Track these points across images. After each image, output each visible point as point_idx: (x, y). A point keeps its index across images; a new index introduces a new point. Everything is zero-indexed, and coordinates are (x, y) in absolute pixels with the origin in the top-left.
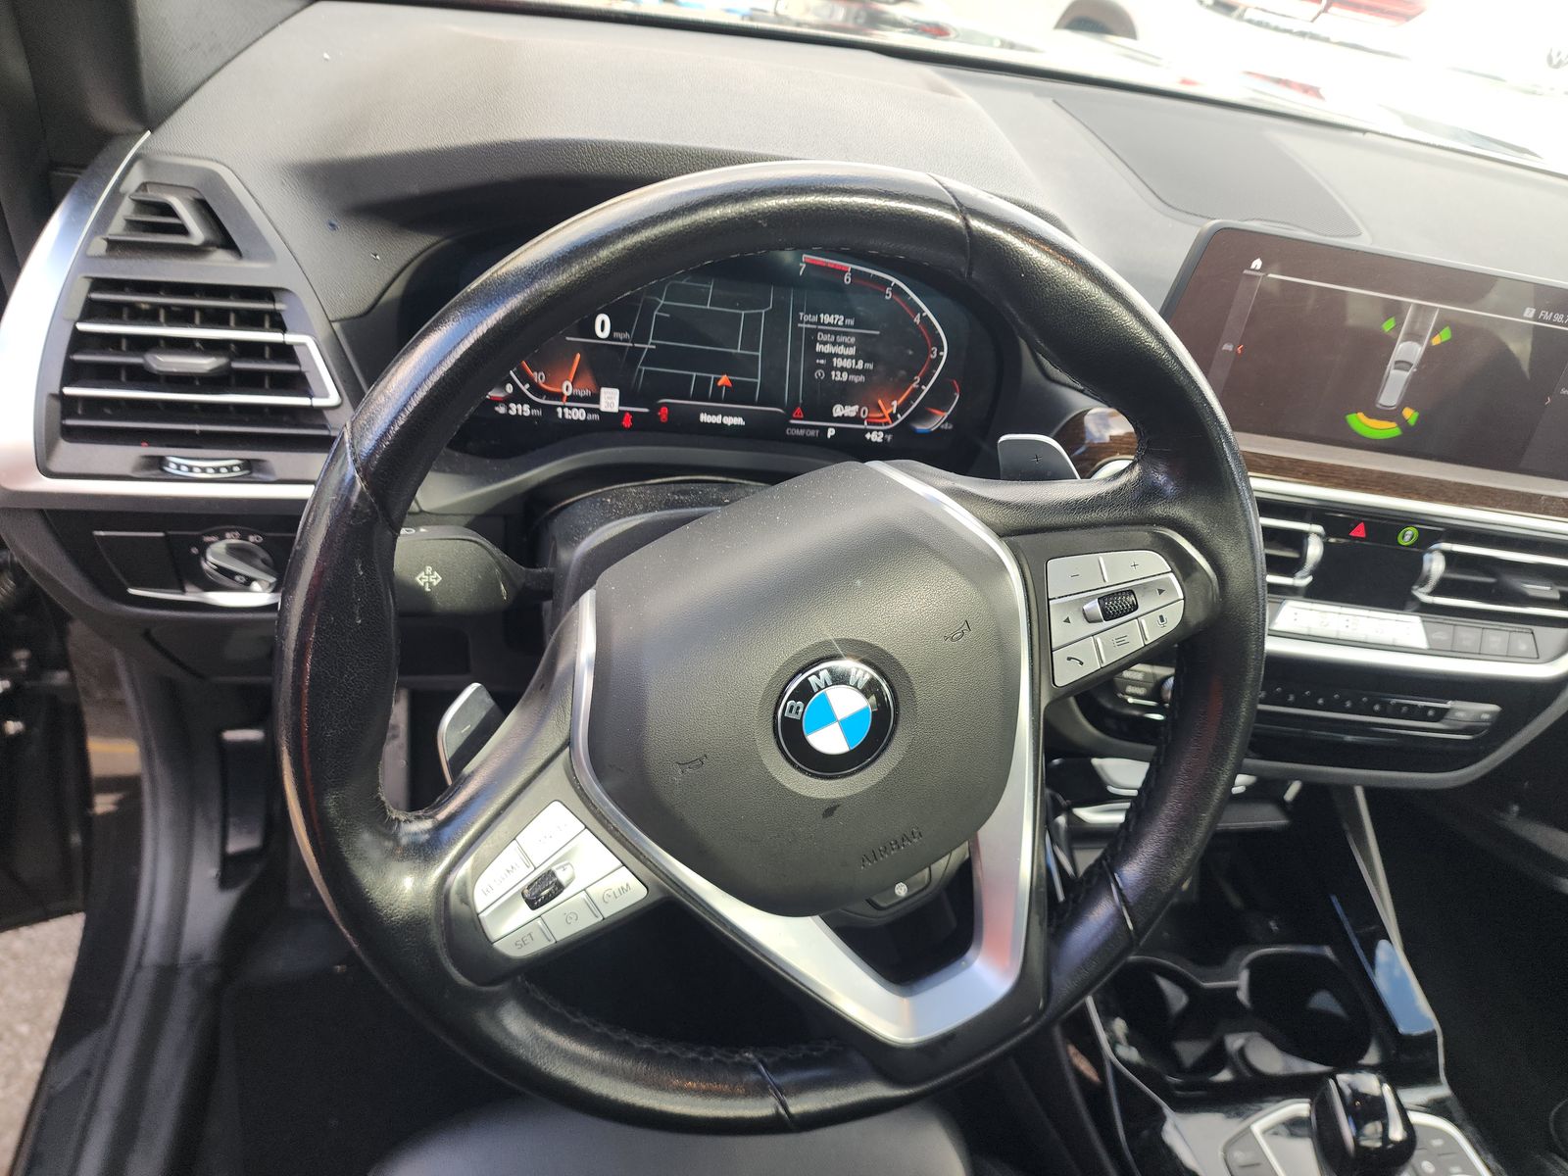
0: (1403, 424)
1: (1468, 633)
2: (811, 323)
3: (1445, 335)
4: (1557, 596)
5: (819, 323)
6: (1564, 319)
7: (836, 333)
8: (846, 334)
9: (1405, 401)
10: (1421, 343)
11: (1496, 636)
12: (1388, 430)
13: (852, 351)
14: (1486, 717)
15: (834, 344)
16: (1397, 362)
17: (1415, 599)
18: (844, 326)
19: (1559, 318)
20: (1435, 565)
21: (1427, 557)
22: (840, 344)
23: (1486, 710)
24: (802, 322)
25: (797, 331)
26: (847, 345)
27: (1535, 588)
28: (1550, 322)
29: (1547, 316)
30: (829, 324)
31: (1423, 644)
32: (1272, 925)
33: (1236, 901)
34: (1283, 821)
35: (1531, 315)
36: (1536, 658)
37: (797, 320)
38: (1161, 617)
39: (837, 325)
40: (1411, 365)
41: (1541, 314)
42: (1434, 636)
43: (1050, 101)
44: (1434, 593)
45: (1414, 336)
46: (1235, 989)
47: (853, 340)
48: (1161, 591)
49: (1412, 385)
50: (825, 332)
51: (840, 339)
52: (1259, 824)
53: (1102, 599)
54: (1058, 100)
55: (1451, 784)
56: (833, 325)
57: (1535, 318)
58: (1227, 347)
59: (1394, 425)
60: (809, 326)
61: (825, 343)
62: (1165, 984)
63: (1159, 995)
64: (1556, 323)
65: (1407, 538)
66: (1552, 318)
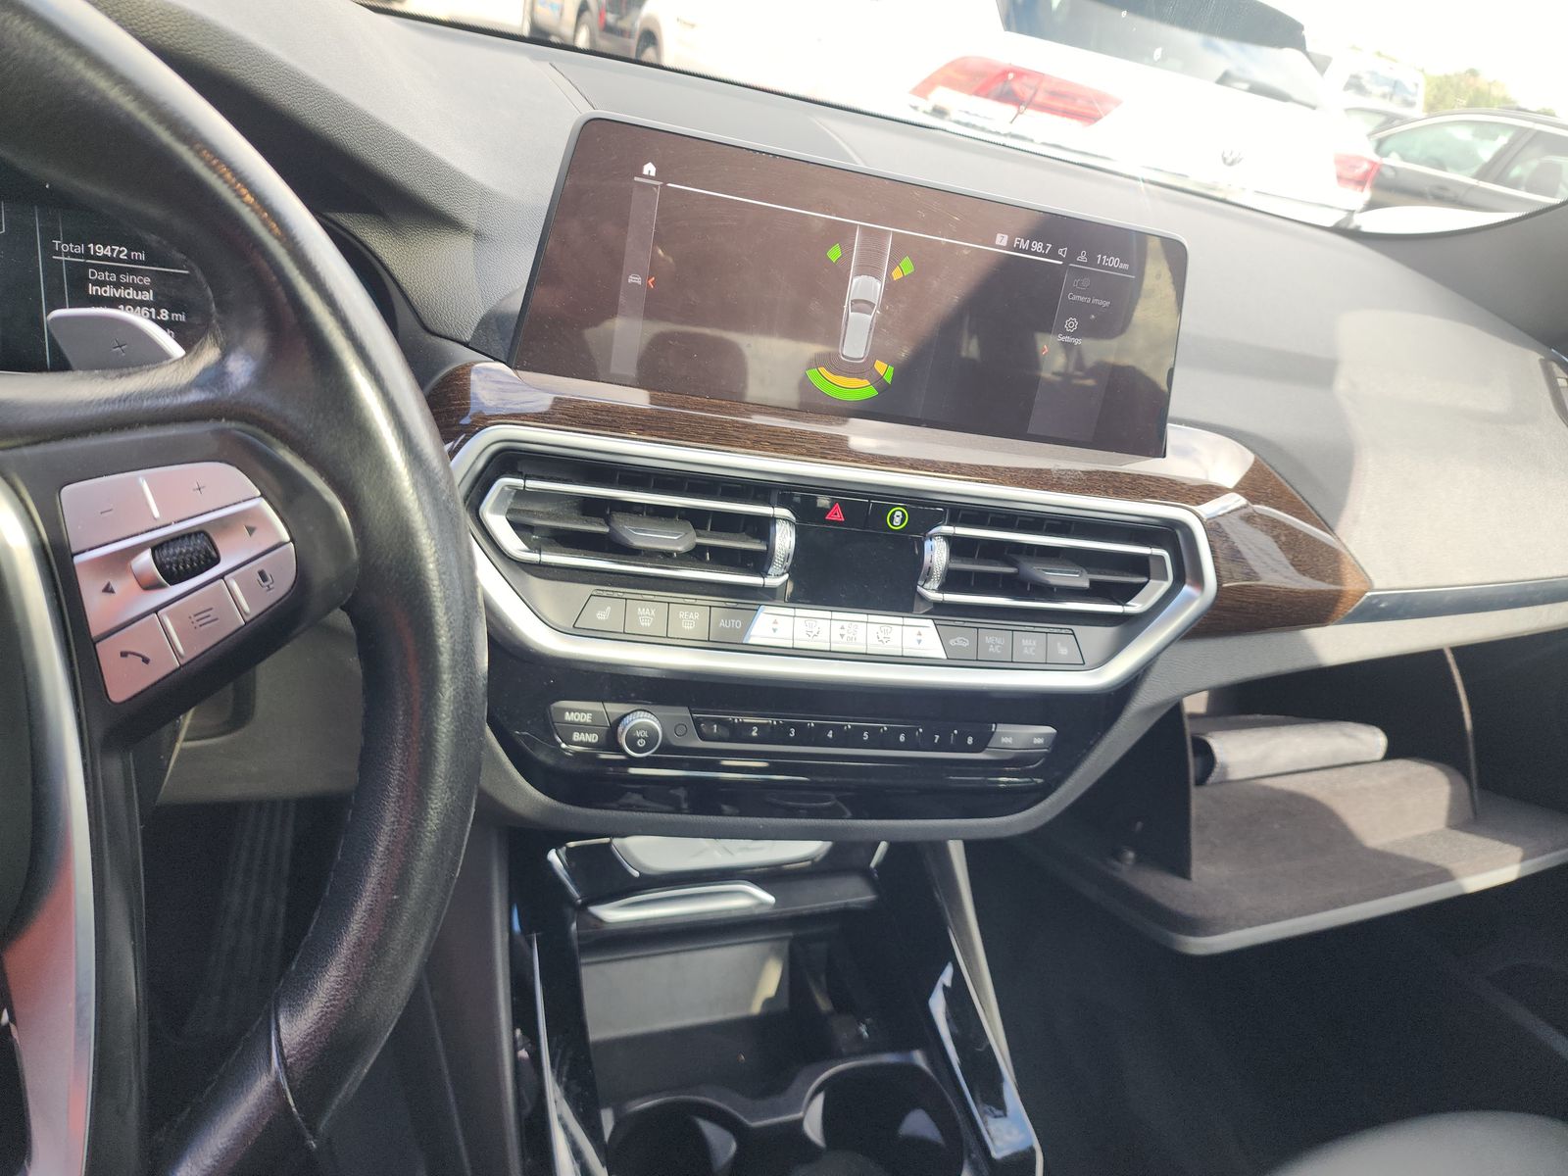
0: (877, 380)
1: (994, 639)
2: (74, 255)
3: (907, 267)
4: (1086, 584)
5: (87, 255)
6: (1045, 248)
7: (118, 271)
8: (132, 272)
9: (874, 354)
10: (878, 277)
11: (1030, 641)
12: (861, 390)
13: (148, 296)
14: (1039, 741)
15: (117, 285)
16: (855, 301)
17: (923, 598)
18: (130, 261)
19: (1038, 246)
20: (937, 554)
21: (927, 544)
22: (127, 286)
23: (1038, 735)
24: (59, 253)
25: (52, 268)
26: (138, 288)
27: (1058, 577)
28: (1028, 252)
29: (1024, 245)
30: (105, 258)
31: (939, 653)
32: (863, 1029)
33: (824, 1004)
34: (869, 897)
35: (1004, 243)
36: (1081, 666)
37: (49, 250)
38: (262, 574)
39: (119, 261)
40: (872, 305)
41: (1016, 243)
42: (952, 642)
43: (547, 64)
44: (942, 589)
45: (869, 268)
46: (799, 1123)
47: (147, 281)
48: (251, 530)
49: (877, 329)
50: (102, 268)
51: (126, 279)
52: (839, 902)
53: (157, 547)
54: (554, 63)
55: (1020, 830)
56: (111, 259)
57: (1009, 247)
58: (635, 279)
59: (866, 382)
60: (69, 259)
61: (102, 284)
62: (710, 1130)
63: (701, 1143)
64: (1035, 253)
65: (897, 520)
66: (1030, 246)
